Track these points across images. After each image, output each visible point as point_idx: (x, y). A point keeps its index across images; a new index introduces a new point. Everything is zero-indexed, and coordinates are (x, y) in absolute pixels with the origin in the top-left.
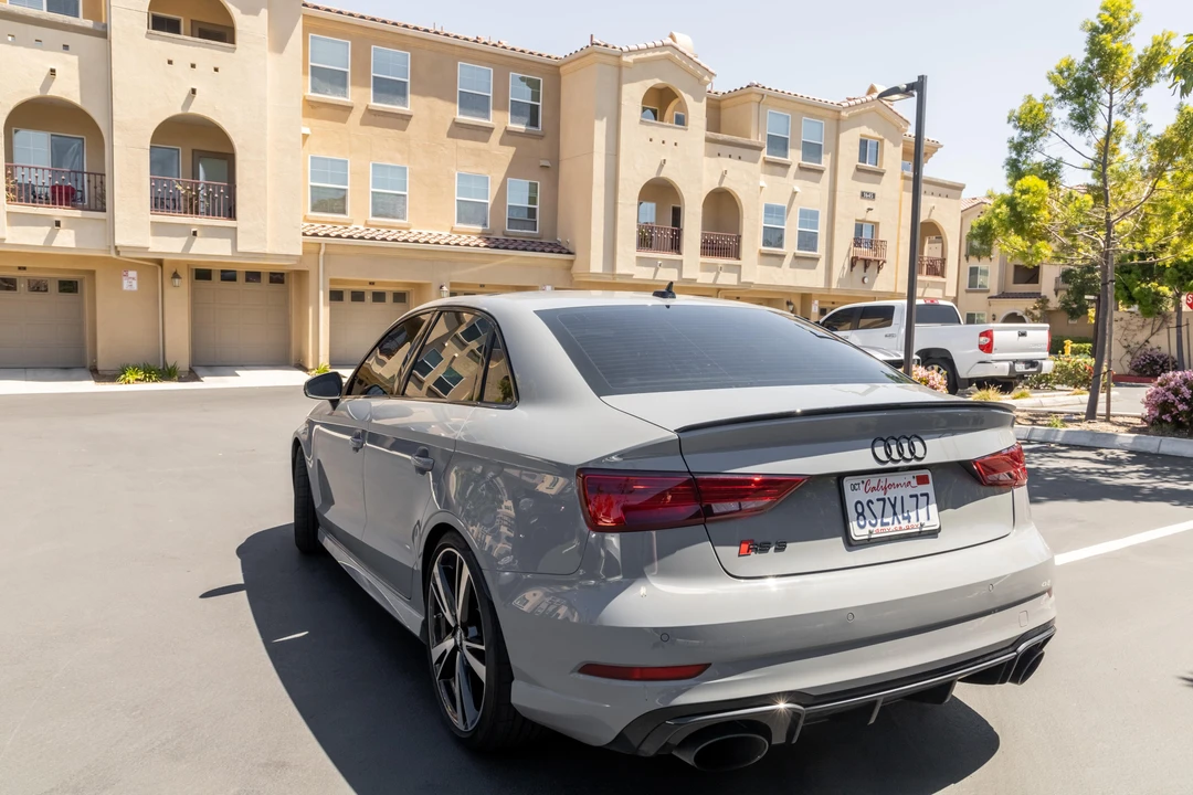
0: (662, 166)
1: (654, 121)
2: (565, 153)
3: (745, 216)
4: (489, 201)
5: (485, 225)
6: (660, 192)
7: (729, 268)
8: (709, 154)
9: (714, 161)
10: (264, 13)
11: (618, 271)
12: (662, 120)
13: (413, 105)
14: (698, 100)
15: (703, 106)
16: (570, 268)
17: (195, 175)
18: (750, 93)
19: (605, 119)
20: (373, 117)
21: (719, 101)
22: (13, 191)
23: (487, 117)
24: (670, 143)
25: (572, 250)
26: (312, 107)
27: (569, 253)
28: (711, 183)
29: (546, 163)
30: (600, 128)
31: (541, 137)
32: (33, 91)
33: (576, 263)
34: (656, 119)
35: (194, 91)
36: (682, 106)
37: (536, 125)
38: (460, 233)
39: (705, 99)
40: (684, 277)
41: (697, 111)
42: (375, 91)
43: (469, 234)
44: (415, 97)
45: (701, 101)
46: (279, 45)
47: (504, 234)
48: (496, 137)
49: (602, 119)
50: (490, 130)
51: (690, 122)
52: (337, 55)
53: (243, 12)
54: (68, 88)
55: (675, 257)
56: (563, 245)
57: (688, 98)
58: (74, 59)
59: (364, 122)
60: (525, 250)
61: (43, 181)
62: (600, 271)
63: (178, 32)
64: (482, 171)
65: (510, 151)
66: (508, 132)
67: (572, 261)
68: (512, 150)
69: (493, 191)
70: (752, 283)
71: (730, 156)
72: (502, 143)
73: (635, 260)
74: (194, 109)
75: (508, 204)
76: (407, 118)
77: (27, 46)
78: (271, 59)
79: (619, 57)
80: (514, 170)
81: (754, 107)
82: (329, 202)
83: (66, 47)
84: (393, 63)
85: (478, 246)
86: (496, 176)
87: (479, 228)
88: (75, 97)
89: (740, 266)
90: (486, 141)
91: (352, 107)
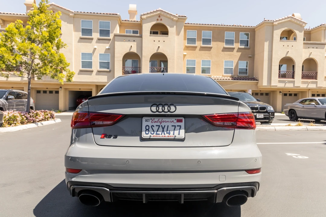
0: (287, 53)
1: (286, 40)
2: (256, 52)
3: (319, 66)
4: (233, 68)
5: (232, 74)
6: (288, 61)
7: (313, 83)
8: (305, 48)
9: (307, 50)
10: (175, 27)
11: (272, 85)
12: (289, 40)
13: (213, 44)
14: (300, 31)
15: (303, 33)
16: (257, 85)
17: (160, 66)
18: (321, 27)
19: (268, 41)
20: (202, 49)
21: (310, 31)
22: (123, 72)
23: (233, 45)
24: (290, 46)
25: (258, 79)
26: (187, 48)
27: (257, 80)
28: (305, 56)
29: (251, 56)
30: (266, 44)
31: (249, 49)
32: (127, 51)
33: (259, 83)
34: (287, 40)
35: (159, 47)
36: (295, 35)
37: (248, 46)
38: (225, 76)
39: (303, 31)
40: (295, 86)
41: (300, 36)
42: (203, 42)
43: (227, 76)
44: (213, 42)
45: (302, 32)
46: (178, 33)
47: (238, 76)
48: (235, 50)
49: (267, 42)
50: (234, 49)
51: (297, 39)
52: (193, 34)
53: (170, 27)
54: (134, 50)
55: (292, 80)
56: (255, 78)
57: (297, 32)
58: (135, 43)
59: (200, 50)
60: (243, 80)
61: (130, 70)
62: (266, 85)
63: (158, 34)
64: (231, 60)
65: (240, 54)
66: (239, 49)
67: (258, 83)
68: (240, 53)
69: (234, 65)
70: (322, 87)
71: (313, 48)
72: (237, 51)
73: (278, 81)
74: (159, 51)
75: (239, 68)
76: (211, 48)
77: (127, 42)
78: (176, 37)
79: (273, 23)
80: (241, 59)
81: (323, 32)
82: (190, 70)
83: (134, 41)
84: (208, 34)
85: (229, 79)
86: (235, 61)
87: (230, 75)
88: (136, 52)
89: (317, 82)
90: (233, 51)
91: (197, 47)
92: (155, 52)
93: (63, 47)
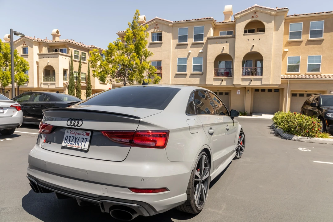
10: (273, 22)
13: (325, 36)
17: (256, 66)
20: (309, 43)
22: (215, 74)
26: (290, 43)
32: (220, 53)
35: (253, 46)
42: (311, 35)
44: (325, 34)
46: (277, 28)
52: (298, 27)
53: (267, 23)
54: (227, 51)
58: (228, 44)
59: (306, 44)
61: (223, 71)
63: (254, 32)
74: (253, 50)
76: (322, 40)
77: (219, 43)
78: (274, 33)
82: (293, 68)
83: (227, 42)
84: (319, 25)
88: (228, 53)
91: (302, 41)
92: (249, 51)
93: (150, 56)
